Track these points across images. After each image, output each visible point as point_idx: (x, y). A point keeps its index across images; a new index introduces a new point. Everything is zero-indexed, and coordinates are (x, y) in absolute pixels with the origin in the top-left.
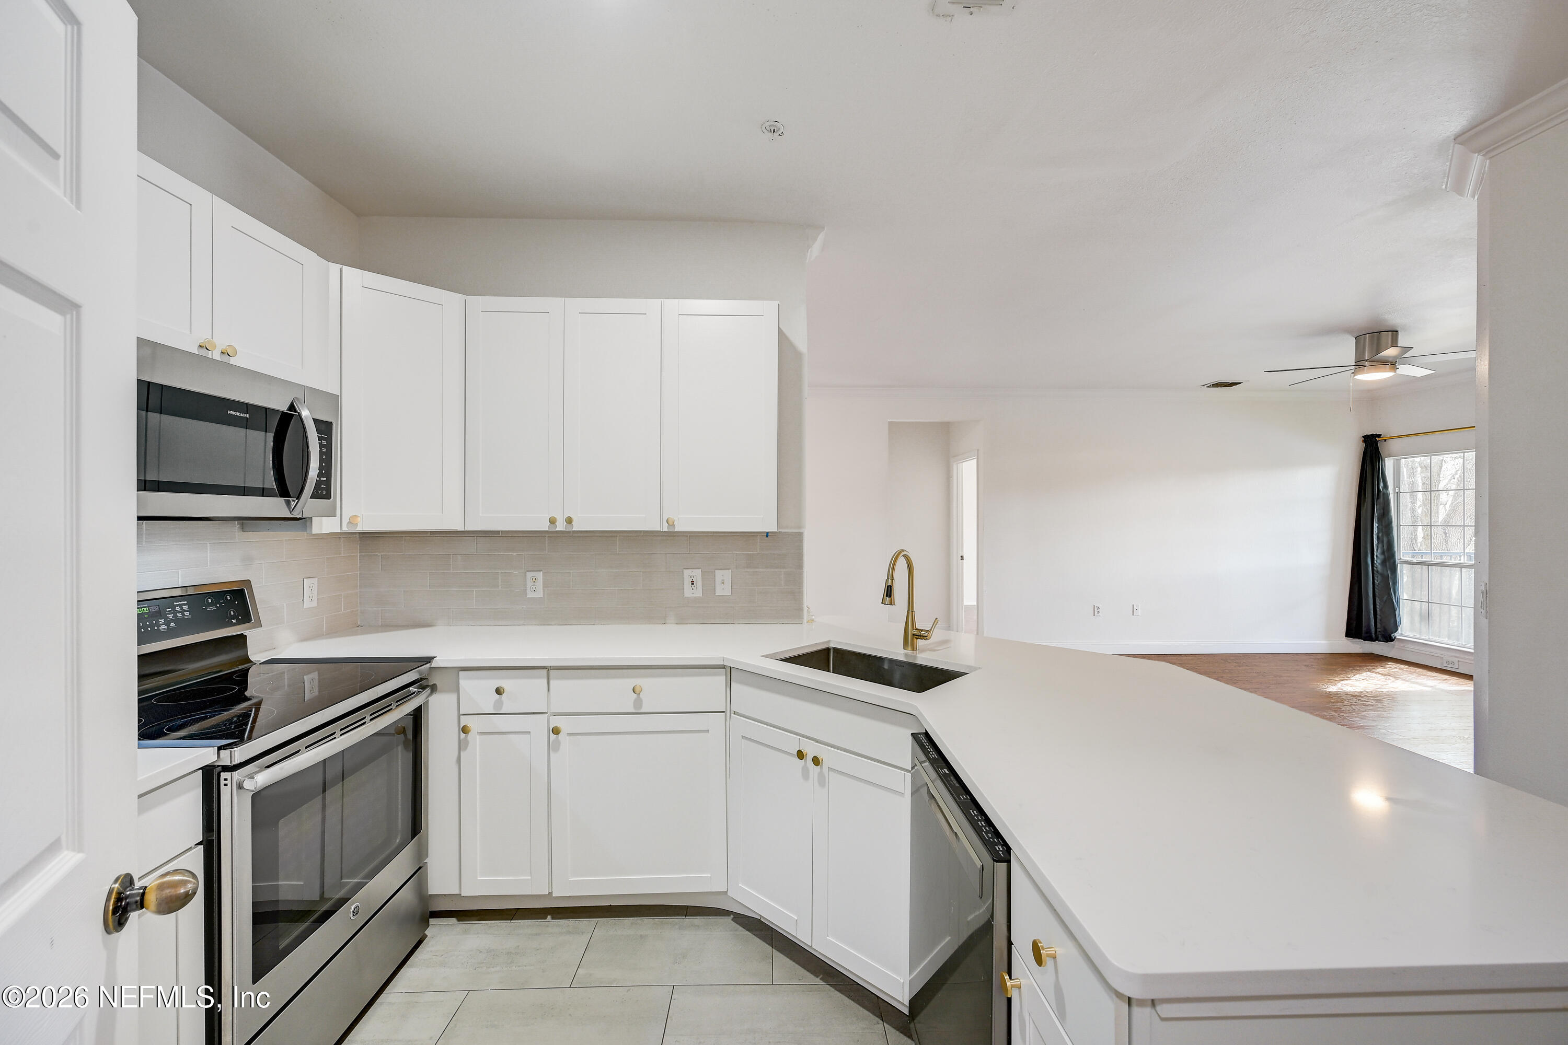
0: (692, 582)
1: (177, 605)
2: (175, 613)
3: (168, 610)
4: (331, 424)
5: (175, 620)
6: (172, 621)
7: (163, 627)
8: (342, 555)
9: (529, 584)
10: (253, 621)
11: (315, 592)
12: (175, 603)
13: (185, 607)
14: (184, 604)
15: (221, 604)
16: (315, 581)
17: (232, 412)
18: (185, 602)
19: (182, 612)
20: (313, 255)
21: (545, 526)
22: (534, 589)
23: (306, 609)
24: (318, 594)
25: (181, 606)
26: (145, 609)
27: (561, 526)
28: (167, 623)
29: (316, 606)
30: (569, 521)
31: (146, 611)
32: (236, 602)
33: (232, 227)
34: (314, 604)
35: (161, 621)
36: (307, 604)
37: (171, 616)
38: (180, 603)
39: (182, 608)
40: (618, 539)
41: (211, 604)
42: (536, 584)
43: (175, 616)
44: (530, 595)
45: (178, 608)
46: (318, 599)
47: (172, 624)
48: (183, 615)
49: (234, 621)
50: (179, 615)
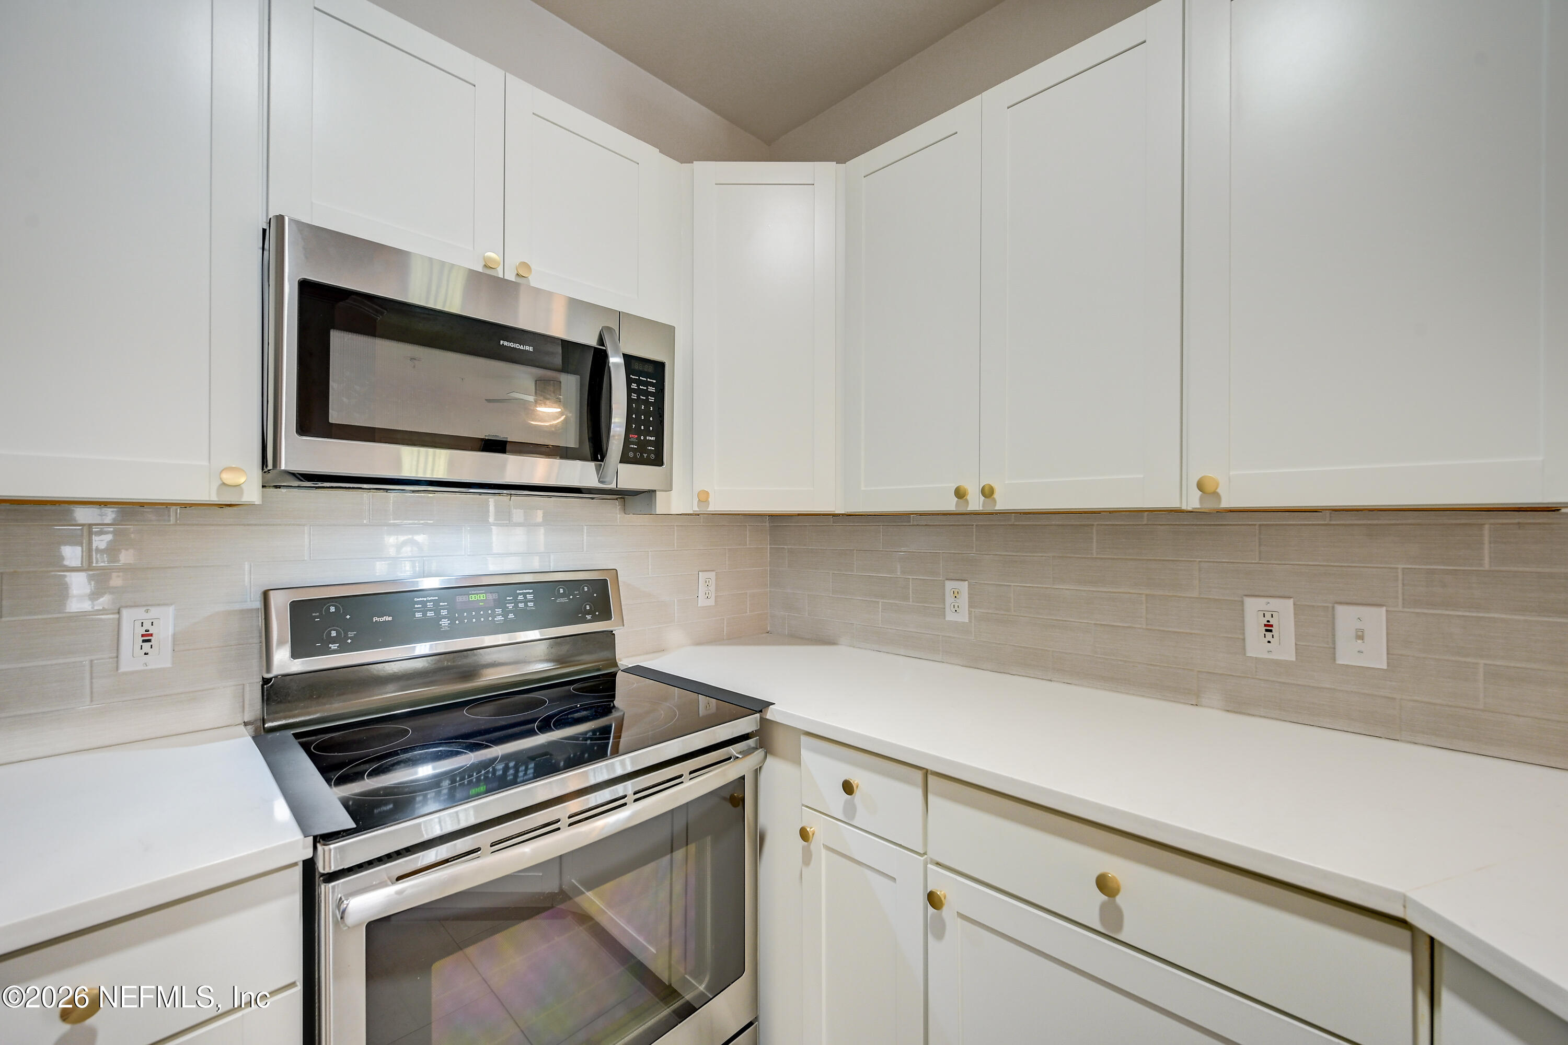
0: (1269, 628)
1: (520, 594)
2: (516, 602)
3: (508, 598)
4: (660, 366)
5: (516, 611)
6: (511, 612)
7: (500, 618)
8: (748, 547)
9: (949, 599)
10: (613, 619)
11: (712, 588)
12: (518, 592)
13: (530, 597)
14: (529, 593)
15: (574, 596)
16: (712, 575)
17: (506, 343)
18: (531, 591)
19: (526, 601)
20: (654, 151)
21: (950, 504)
22: (956, 608)
23: (700, 607)
24: (716, 590)
25: (525, 595)
26: (482, 595)
27: (975, 503)
28: (505, 614)
29: (714, 604)
30: (988, 492)
31: (482, 598)
32: (595, 595)
33: (533, 114)
34: (711, 602)
35: (499, 611)
36: (702, 602)
37: (510, 606)
38: (524, 591)
39: (525, 597)
40: (1094, 531)
41: (562, 596)
42: (957, 600)
43: (516, 606)
44: (950, 617)
45: (520, 597)
46: (716, 596)
47: (511, 616)
48: (526, 605)
49: (589, 617)
50: (521, 605)
